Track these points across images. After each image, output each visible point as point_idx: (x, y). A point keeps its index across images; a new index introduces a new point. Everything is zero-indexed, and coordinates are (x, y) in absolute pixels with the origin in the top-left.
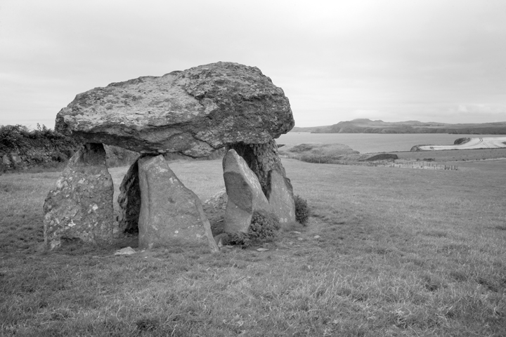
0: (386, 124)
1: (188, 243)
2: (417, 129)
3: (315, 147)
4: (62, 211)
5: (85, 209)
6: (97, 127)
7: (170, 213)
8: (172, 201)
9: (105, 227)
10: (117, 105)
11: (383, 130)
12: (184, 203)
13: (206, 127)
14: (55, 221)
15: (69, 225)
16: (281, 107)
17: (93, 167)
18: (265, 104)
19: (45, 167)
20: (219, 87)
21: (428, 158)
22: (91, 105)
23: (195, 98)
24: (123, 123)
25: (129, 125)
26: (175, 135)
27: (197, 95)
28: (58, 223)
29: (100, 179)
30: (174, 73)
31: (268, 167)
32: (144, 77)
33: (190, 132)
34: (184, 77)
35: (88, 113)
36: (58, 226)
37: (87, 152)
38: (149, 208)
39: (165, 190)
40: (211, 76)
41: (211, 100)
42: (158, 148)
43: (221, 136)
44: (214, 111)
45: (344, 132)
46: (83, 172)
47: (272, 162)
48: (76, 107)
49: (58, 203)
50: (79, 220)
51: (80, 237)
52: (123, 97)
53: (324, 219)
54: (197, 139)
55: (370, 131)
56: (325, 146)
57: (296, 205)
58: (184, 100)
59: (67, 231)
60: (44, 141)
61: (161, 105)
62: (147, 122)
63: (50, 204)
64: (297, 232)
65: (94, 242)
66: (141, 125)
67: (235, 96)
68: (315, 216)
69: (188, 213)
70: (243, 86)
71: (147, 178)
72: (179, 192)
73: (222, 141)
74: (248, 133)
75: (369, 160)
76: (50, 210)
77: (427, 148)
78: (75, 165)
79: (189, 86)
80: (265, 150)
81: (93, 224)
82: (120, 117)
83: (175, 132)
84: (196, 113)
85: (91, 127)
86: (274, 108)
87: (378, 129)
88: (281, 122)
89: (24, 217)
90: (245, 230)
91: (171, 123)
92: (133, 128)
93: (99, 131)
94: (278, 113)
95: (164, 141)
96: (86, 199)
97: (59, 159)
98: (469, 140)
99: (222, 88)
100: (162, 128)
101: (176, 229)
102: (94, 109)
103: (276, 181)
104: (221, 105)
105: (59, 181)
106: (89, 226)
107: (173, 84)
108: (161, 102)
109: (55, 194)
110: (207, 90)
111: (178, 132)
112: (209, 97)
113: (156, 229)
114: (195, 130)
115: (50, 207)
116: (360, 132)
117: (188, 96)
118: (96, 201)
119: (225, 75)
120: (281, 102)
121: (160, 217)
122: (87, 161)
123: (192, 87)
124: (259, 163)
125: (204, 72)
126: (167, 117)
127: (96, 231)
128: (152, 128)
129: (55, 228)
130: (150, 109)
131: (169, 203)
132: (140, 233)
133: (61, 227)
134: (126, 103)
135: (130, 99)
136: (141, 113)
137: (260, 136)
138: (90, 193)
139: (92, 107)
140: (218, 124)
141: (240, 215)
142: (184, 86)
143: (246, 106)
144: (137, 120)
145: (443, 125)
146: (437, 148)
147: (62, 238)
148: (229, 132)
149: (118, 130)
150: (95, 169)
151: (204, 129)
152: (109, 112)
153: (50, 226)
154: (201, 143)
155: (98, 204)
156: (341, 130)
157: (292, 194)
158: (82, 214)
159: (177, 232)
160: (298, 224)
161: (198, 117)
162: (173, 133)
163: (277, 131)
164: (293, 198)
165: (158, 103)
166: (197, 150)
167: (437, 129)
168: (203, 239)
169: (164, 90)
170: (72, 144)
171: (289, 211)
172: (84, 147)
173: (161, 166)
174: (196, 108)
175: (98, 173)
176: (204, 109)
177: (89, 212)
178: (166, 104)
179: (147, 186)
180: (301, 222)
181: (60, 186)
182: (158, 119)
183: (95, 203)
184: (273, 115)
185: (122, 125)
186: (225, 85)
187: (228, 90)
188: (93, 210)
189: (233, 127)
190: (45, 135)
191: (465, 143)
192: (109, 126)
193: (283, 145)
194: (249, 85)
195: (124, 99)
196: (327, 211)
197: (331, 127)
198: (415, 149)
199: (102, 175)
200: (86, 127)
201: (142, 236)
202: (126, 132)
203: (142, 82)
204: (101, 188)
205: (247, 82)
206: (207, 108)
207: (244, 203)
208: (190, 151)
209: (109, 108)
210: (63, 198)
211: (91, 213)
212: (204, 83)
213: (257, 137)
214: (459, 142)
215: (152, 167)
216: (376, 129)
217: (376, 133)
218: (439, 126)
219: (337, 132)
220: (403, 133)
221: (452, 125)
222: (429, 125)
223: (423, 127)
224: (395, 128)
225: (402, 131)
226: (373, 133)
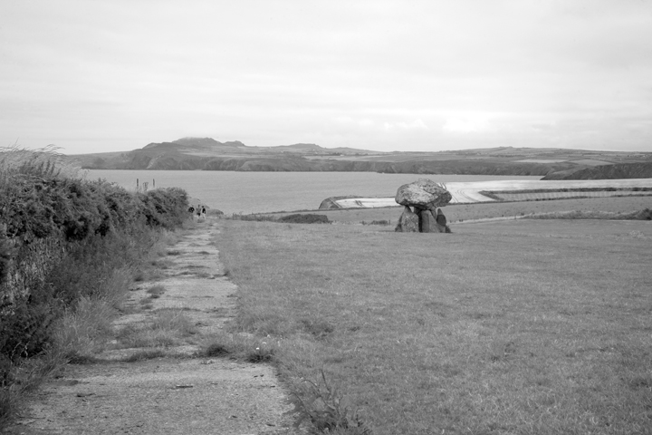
0: (251, 151)
2: (314, 162)
11: (246, 165)
45: (159, 166)
55: (217, 165)
77: (350, 203)
87: (234, 161)
116: (195, 168)
145: (366, 153)
146: (368, 203)
156: (152, 163)
167: (354, 163)
197: (129, 154)
198: (329, 205)
216: (230, 162)
217: (229, 169)
218: (357, 155)
219: (144, 167)
220: (287, 171)
221: (383, 154)
222: (338, 154)
223: (327, 158)
224: (270, 160)
225: (285, 166)
226: (223, 169)
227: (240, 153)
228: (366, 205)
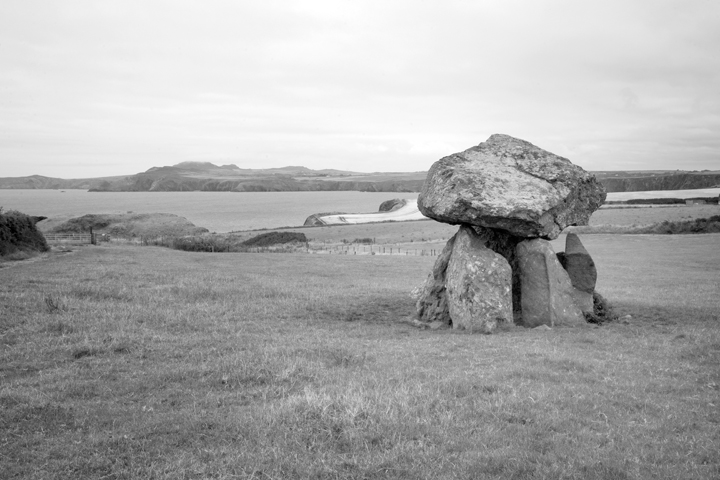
0: (245, 173)
1: (572, 321)
3: (119, 221)
7: (559, 293)
11: (240, 186)
12: (565, 283)
13: (562, 210)
14: (485, 303)
15: (499, 307)
21: (362, 238)
23: (548, 182)
27: (548, 178)
28: (491, 304)
33: (555, 215)
34: (505, 156)
35: (489, 199)
36: (491, 307)
38: (549, 288)
39: (555, 271)
41: (563, 184)
44: (568, 195)
45: (160, 188)
50: (502, 301)
51: (506, 318)
54: (556, 222)
55: (213, 187)
56: (136, 218)
59: (499, 312)
62: (539, 206)
67: (578, 180)
69: (568, 293)
71: (544, 260)
72: (561, 273)
75: (247, 244)
77: (334, 219)
78: (470, 250)
79: (530, 168)
81: (508, 305)
84: (557, 197)
85: (507, 213)
87: (230, 182)
92: (537, 213)
95: (545, 224)
96: (504, 281)
98: (404, 203)
99: (565, 171)
101: (564, 308)
104: (572, 189)
105: (470, 266)
106: (506, 308)
109: (472, 277)
110: (556, 173)
112: (562, 181)
114: (557, 213)
116: (194, 189)
117: (537, 179)
118: (509, 283)
123: (536, 170)
125: (526, 151)
126: (547, 202)
128: (544, 213)
129: (488, 310)
131: (558, 283)
135: (501, 183)
136: (527, 198)
138: (505, 276)
140: (567, 207)
141: (580, 296)
142: (520, 167)
143: (582, 189)
145: (350, 174)
146: (351, 219)
147: (496, 319)
149: (526, 215)
151: (561, 212)
153: (482, 309)
154: (556, 226)
155: (509, 286)
156: (154, 185)
158: (502, 296)
159: (565, 311)
161: (560, 200)
165: (523, 187)
174: (555, 192)
176: (560, 193)
182: (544, 203)
185: (530, 210)
186: (562, 167)
191: (398, 208)
192: (519, 212)
197: (134, 178)
198: (314, 221)
200: (503, 213)
202: (531, 217)
206: (562, 192)
208: (551, 234)
211: (506, 295)
212: (545, 166)
214: (387, 207)
215: (547, 249)
216: (226, 183)
217: (225, 190)
218: (342, 176)
219: (147, 190)
220: (278, 190)
221: (365, 175)
222: (325, 175)
223: (314, 178)
224: (262, 181)
225: (276, 186)
226: (219, 190)
227: (235, 175)
228: (350, 221)
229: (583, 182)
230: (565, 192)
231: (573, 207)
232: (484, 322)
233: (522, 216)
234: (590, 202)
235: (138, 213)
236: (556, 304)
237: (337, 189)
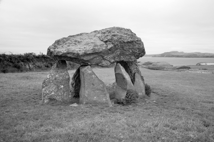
0: (185, 54)
1: (100, 102)
2: (199, 56)
3: (154, 63)
4: (49, 88)
5: (58, 87)
6: (64, 54)
7: (92, 90)
8: (93, 85)
9: (66, 95)
10: (72, 45)
11: (184, 56)
12: (98, 85)
13: (108, 54)
14: (46, 92)
15: (52, 93)
16: (140, 46)
17: (61, 70)
18: (133, 45)
19: (42, 69)
20: (114, 37)
21: (204, 68)
22: (61, 44)
23: (104, 42)
24: (74, 52)
25: (76, 53)
26: (95, 57)
27: (105, 41)
28: (48, 92)
29: (64, 75)
30: (95, 31)
31: (134, 71)
32: (83, 33)
33: (102, 56)
34: (99, 33)
35: (60, 48)
36: (47, 94)
37: (59, 64)
38: (84, 87)
39: (91, 80)
40: (110, 33)
41: (110, 43)
42: (88, 63)
43: (114, 58)
44: (112, 47)
45: (166, 57)
46: (58, 72)
47: (135, 69)
48: (55, 45)
49: (47, 84)
50: (56, 91)
51: (56, 98)
52: (74, 41)
53: (157, 94)
54: (104, 59)
55: (178, 56)
56: (158, 63)
57: (146, 87)
58: (99, 43)
59: (51, 96)
60: (42, 59)
61: (89, 45)
62: (84, 52)
63: (44, 85)
64: (146, 99)
65: (62, 101)
66: (81, 53)
67: (121, 41)
68: (154, 92)
69: (100, 90)
70: (124, 37)
71: (83, 75)
72: (96, 81)
73: (115, 60)
74: (126, 57)
75: (177, 69)
76: (44, 87)
77: (204, 64)
78: (55, 69)
79: (101, 37)
80: (132, 64)
81: (61, 93)
82: (73, 49)
83: (95, 56)
84: (104, 48)
85: (61, 54)
86: (137, 46)
87: (182, 56)
88: (140, 52)
89: (34, 89)
90: (124, 97)
91: (94, 52)
92: (78, 54)
93: (64, 55)
94: (138, 49)
95: (90, 60)
96: (59, 83)
97: (48, 67)
99: (115, 38)
100: (90, 54)
101: (95, 96)
102: (62, 46)
103: (137, 77)
104: (115, 45)
105: (48, 75)
106: (60, 94)
107: (95, 36)
108: (89, 43)
109: (47, 80)
110: (108, 38)
111: (96, 56)
113: (87, 96)
114: (103, 55)
115: (44, 86)
116: (174, 57)
117: (101, 41)
118: (63, 84)
119: (116, 32)
120: (140, 44)
121: (88, 91)
122: (59, 68)
123: (102, 37)
124: (130, 70)
125: (107, 31)
126: (92, 50)
127: (62, 96)
128: (86, 54)
129: (46, 95)
130: (85, 46)
131: (92, 85)
132: (80, 98)
133: (48, 94)
134: (75, 44)
135: (77, 42)
136: (81, 48)
137: (131, 58)
138: (60, 81)
139: (62, 45)
140: (113, 53)
141: (122, 91)
142: (99, 37)
143: (125, 45)
144: (80, 51)
145: (212, 54)
146: (208, 64)
147: (49, 99)
148: (118, 56)
149: (72, 55)
150: (62, 71)
151: (107, 55)
152: (68, 47)
153: (44, 94)
154: (106, 61)
155: (63, 85)
156: (165, 56)
157: (144, 83)
158: (57, 89)
159: (95, 98)
160: (146, 96)
161: (105, 50)
162: (94, 57)
163: (138, 56)
164: (144, 85)
166: (104, 63)
167: (208, 56)
168: (106, 101)
169: (91, 39)
170: (53, 60)
171: (143, 90)
172: (58, 62)
173: (89, 70)
174: (104, 46)
175: (64, 72)
176: (107, 46)
177: (60, 88)
178: (92, 44)
179: (83, 78)
180: (147, 95)
181: (48, 77)
182: (89, 50)
183: (62, 85)
184: (136, 49)
185: (74, 53)
186: (116, 36)
187: (117, 38)
188: (61, 88)
189: (119, 54)
190: (42, 57)
192: (68, 53)
193: (140, 62)
194: (126, 37)
195: (75, 42)
196: (159, 90)
197: (161, 54)
198: (198, 64)
199: (65, 73)
200: (59, 54)
201: (81, 99)
202: (75, 56)
203: (82, 35)
204: (64, 79)
205: (125, 35)
206: (109, 46)
207: (124, 86)
208: (101, 64)
209: (69, 46)
210: (50, 82)
211: (61, 89)
212: (107, 36)
213: (129, 58)
215: (86, 70)
217: (180, 57)
218: (209, 54)
219: (163, 57)
222: (205, 54)
223: (202, 55)
224: (189, 55)
225: (192, 56)
229: (124, 43)
230: (110, 46)
231: (119, 53)
232: (44, 100)
233: (69, 55)
234: (132, 51)
235: (158, 62)
236: (88, 95)
237: (208, 57)
